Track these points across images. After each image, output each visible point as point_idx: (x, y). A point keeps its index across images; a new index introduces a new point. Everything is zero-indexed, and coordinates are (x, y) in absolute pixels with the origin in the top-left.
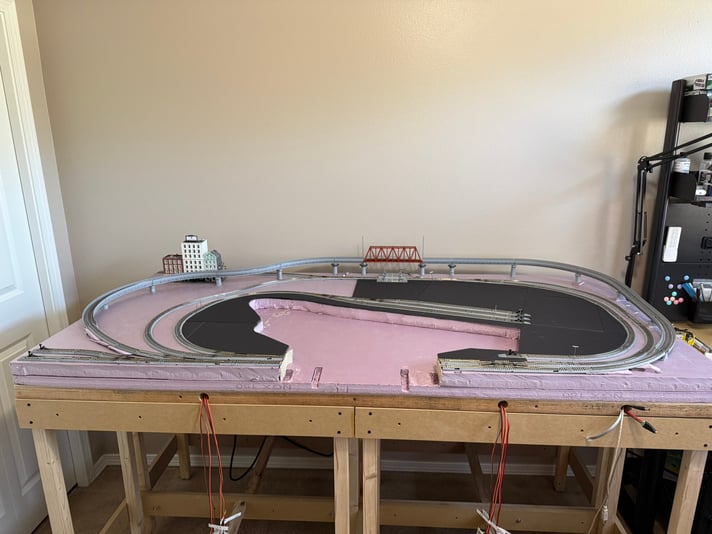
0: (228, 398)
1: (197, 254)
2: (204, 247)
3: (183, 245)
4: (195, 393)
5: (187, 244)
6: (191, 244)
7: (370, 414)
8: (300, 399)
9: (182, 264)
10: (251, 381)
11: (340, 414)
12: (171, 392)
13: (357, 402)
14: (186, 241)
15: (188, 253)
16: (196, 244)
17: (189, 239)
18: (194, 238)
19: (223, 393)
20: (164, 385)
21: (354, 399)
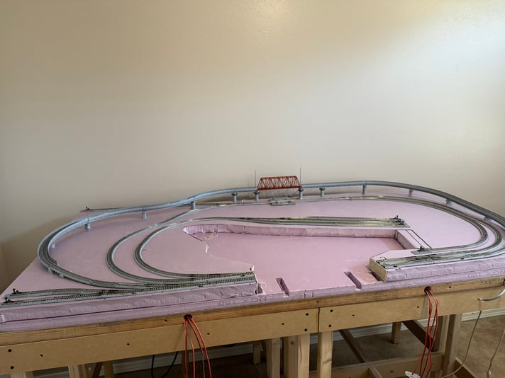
0: (210, 316)
4: (179, 315)
7: (332, 311)
8: (273, 308)
10: (232, 297)
11: (307, 315)
12: (157, 318)
13: (320, 304)
19: (206, 312)
20: (151, 312)
21: (318, 302)
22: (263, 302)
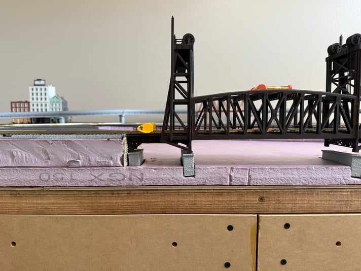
1: (43, 96)
2: (51, 91)
3: (30, 88)
5: (35, 88)
6: (39, 88)
7: (287, 226)
8: (160, 201)
9: (29, 107)
10: (68, 166)
11: (230, 228)
13: (265, 205)
14: (35, 85)
15: (35, 96)
16: (43, 88)
17: (37, 83)
18: (42, 82)
21: (262, 199)
22: (136, 183)
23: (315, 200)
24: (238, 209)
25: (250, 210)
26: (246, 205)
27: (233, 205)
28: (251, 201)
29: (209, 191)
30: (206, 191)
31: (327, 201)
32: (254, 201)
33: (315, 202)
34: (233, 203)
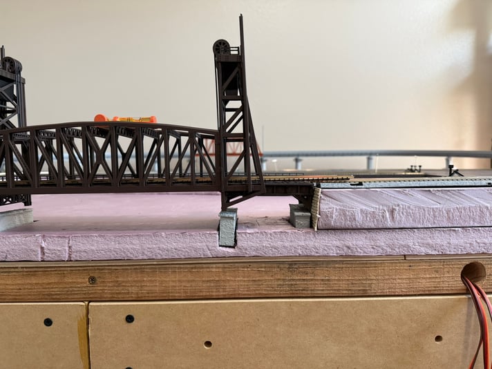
7: (130, 319)
11: (48, 322)
13: (98, 288)
21: (93, 280)
23: (172, 280)
24: (59, 294)
25: (76, 296)
26: (71, 289)
27: (52, 290)
28: (78, 283)
29: (16, 270)
30: (13, 270)
31: (189, 281)
32: (81, 283)
33: (171, 284)
34: (52, 286)
